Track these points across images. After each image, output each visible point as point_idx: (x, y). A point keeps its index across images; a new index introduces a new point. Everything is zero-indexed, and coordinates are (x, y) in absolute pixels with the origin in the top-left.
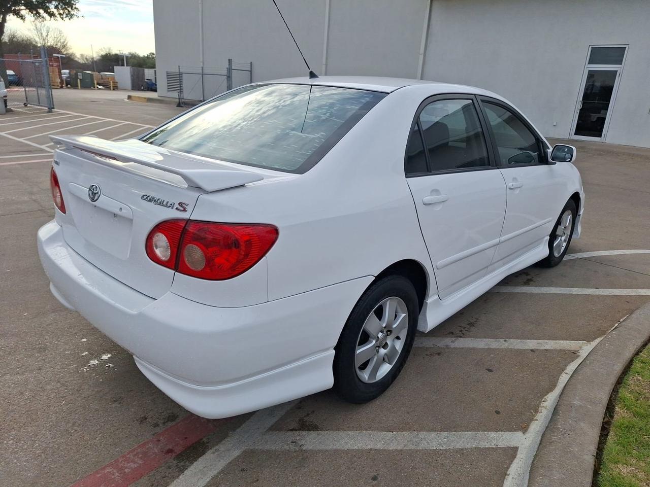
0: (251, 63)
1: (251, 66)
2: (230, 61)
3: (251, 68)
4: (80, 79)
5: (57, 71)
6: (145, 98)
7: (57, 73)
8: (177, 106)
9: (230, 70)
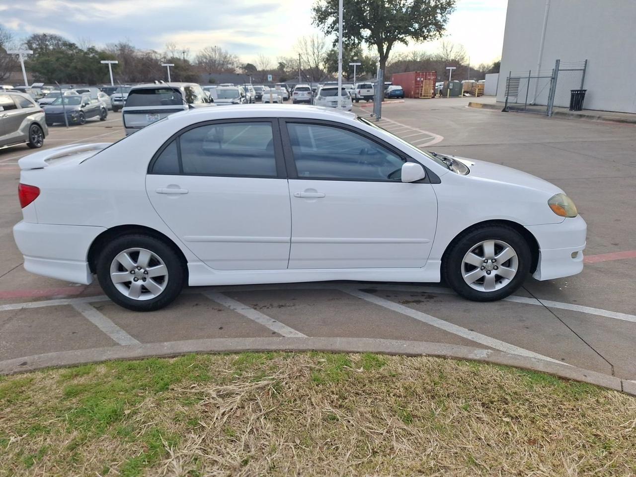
0: (586, 61)
1: (586, 64)
2: (558, 62)
3: (585, 67)
4: (450, 89)
5: (432, 84)
6: (481, 104)
7: (432, 86)
8: (502, 111)
9: (556, 71)
